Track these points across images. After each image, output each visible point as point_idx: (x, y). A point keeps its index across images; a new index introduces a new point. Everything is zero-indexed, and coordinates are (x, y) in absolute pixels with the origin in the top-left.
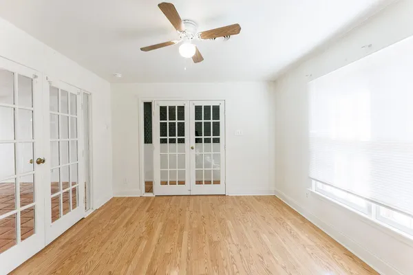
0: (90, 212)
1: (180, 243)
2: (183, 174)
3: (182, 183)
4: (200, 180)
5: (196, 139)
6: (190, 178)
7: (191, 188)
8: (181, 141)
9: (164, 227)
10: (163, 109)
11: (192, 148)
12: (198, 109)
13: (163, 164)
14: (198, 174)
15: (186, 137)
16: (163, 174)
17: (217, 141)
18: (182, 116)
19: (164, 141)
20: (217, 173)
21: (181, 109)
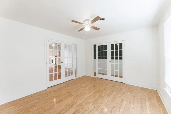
0: (76, 78)
1: (90, 92)
2: (106, 71)
3: (106, 74)
4: (113, 74)
5: (112, 58)
6: (109, 73)
7: (109, 77)
8: (106, 58)
9: (90, 87)
10: (99, 47)
11: (110, 61)
12: (112, 45)
13: (99, 67)
14: (113, 72)
15: (108, 57)
16: (99, 70)
17: (121, 59)
18: (106, 49)
19: (99, 58)
20: (121, 73)
21: (106, 46)
